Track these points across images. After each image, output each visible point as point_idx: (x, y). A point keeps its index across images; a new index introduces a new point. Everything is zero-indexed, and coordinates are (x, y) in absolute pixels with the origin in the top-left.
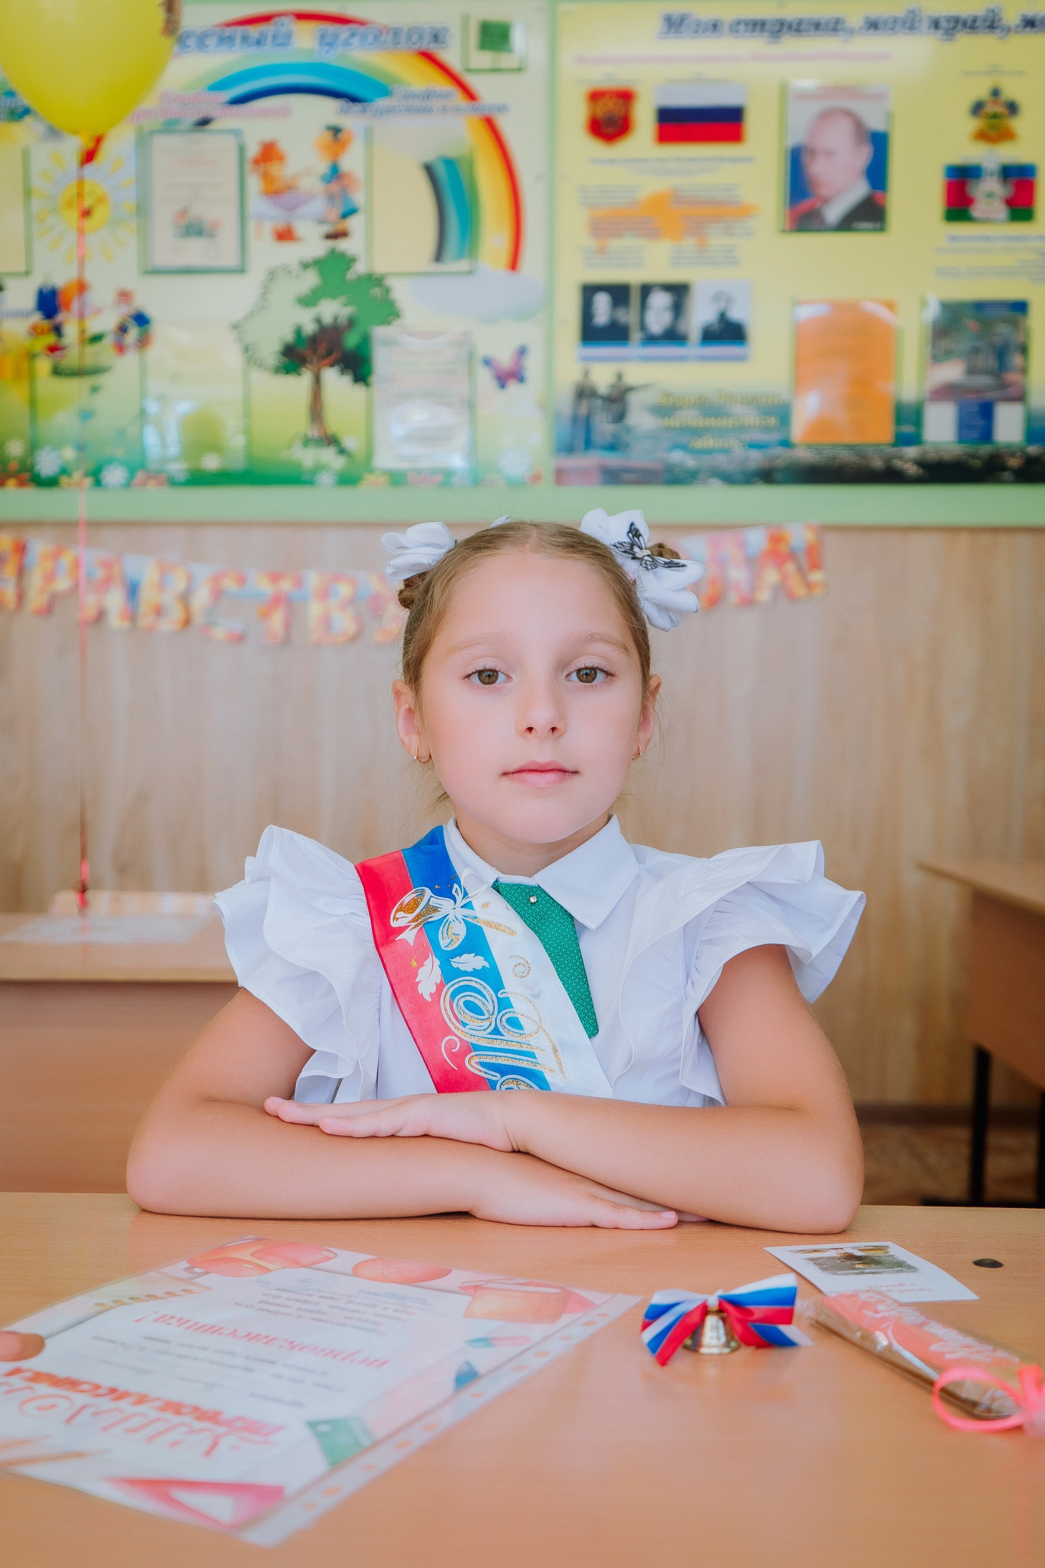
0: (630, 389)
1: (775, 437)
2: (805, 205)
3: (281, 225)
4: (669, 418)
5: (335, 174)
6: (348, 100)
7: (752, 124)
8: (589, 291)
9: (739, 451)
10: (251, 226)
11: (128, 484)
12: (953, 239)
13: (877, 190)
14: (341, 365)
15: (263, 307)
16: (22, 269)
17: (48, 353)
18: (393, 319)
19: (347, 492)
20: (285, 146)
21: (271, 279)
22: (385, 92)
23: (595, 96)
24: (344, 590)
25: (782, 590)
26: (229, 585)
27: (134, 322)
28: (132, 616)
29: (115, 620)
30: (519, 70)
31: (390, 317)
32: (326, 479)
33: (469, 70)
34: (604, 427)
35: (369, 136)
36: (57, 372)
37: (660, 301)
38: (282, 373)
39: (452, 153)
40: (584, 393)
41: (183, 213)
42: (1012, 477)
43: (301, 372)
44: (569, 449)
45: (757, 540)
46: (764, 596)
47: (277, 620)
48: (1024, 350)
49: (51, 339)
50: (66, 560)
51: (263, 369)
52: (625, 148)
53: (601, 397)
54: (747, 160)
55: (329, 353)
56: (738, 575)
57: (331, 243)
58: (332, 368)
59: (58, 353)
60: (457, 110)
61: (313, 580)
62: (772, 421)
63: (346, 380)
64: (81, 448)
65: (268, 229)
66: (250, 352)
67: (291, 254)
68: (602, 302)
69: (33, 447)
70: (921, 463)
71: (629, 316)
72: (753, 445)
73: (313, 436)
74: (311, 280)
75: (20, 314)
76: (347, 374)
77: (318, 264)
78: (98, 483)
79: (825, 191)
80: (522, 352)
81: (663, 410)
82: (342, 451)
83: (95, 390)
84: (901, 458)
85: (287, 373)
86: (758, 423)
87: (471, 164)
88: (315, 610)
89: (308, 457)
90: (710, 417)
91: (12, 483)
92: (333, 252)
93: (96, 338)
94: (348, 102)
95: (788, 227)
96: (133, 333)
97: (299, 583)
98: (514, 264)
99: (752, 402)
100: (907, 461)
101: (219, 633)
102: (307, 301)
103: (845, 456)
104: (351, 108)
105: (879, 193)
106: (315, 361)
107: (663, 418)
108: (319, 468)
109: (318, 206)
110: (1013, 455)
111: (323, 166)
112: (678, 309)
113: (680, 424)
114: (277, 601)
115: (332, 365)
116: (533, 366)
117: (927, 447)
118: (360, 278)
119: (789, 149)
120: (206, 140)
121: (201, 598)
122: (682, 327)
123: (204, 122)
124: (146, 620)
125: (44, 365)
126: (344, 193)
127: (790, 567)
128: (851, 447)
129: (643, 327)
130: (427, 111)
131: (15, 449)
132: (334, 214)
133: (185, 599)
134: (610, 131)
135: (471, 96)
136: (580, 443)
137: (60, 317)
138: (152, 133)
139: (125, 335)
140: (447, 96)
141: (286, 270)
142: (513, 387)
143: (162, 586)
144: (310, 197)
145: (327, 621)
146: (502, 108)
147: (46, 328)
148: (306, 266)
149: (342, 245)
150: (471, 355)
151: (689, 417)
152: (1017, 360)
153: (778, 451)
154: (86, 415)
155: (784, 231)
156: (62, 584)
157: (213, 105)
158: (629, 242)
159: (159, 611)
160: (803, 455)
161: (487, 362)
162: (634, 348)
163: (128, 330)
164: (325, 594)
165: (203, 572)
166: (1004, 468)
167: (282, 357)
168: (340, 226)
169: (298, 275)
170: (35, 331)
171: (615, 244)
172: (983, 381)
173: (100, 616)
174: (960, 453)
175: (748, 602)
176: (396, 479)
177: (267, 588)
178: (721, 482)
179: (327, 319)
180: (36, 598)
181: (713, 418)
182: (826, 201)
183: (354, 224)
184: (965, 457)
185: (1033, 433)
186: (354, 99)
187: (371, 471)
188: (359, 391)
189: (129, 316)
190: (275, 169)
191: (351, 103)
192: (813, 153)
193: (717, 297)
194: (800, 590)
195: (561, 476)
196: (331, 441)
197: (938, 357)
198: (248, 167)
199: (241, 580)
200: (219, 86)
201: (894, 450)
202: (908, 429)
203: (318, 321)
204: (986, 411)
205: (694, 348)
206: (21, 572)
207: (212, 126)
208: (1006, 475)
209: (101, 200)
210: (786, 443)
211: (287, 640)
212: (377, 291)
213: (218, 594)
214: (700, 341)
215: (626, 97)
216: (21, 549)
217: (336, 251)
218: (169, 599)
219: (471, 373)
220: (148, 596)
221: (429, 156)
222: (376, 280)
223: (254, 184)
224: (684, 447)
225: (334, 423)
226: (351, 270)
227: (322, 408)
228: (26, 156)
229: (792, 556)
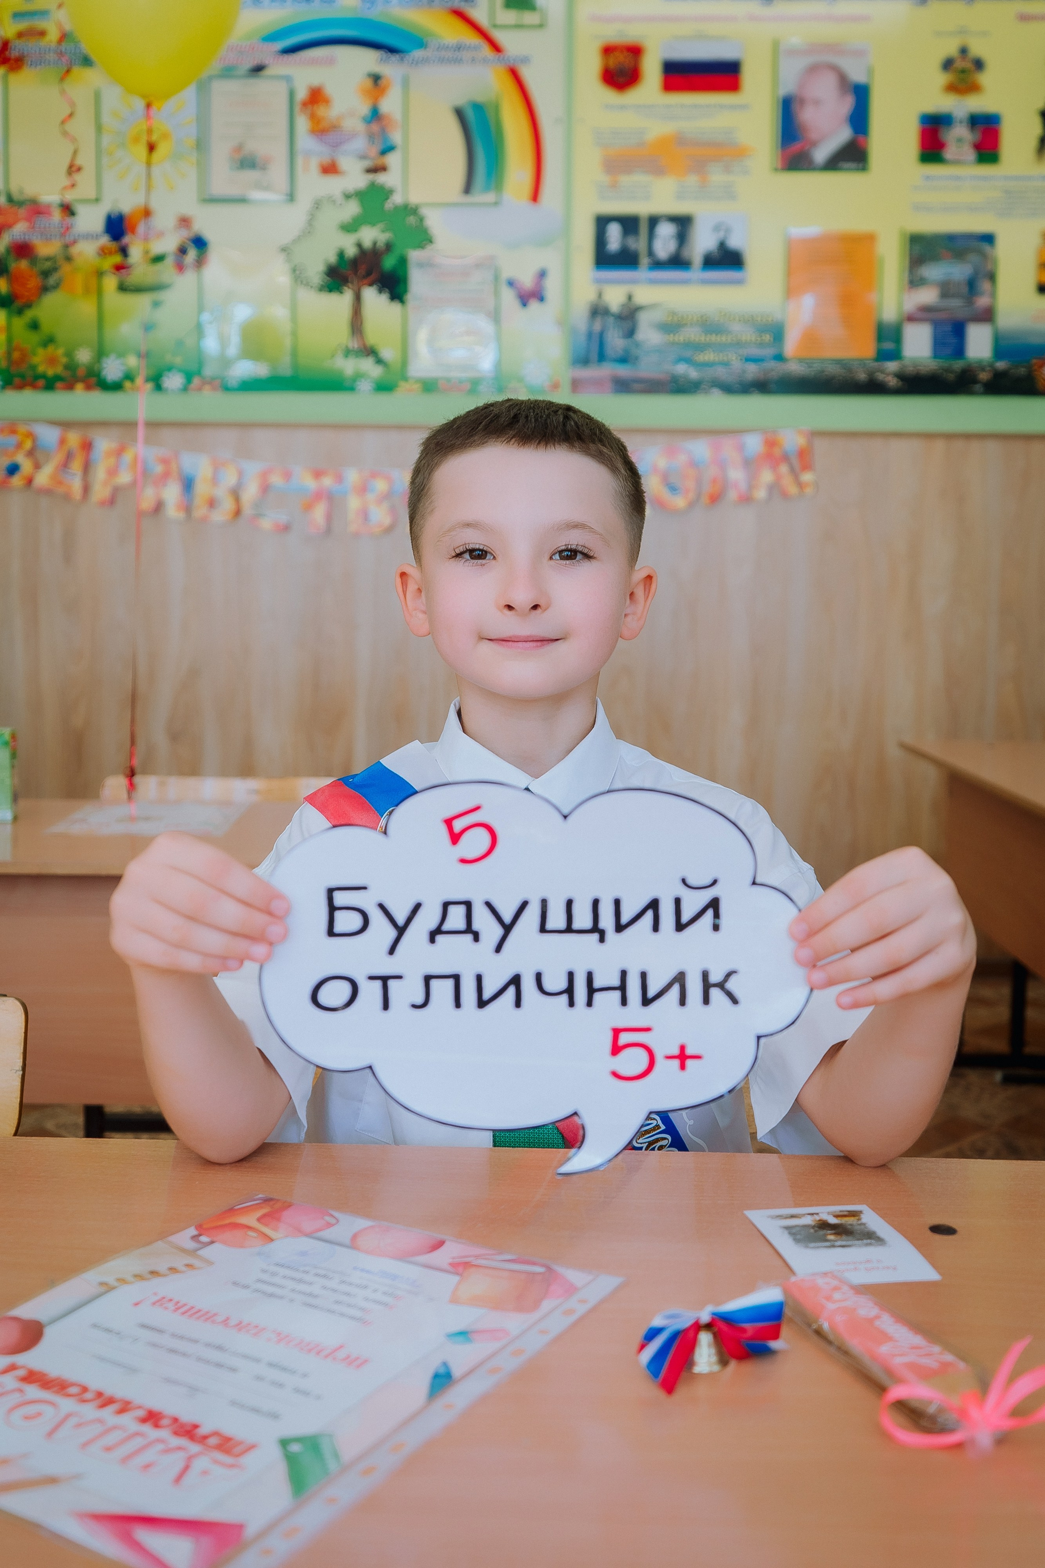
0: (639, 309)
1: (769, 352)
2: (796, 147)
3: (326, 160)
4: (674, 335)
5: (376, 116)
6: (386, 50)
7: (747, 76)
8: (602, 222)
9: (737, 364)
10: (300, 161)
11: (185, 389)
12: (928, 178)
13: (861, 135)
14: (379, 285)
15: (309, 232)
16: (92, 195)
17: (117, 272)
18: (426, 245)
19: (384, 399)
20: (330, 90)
21: (317, 208)
22: (421, 44)
23: (608, 50)
24: (380, 486)
25: (775, 488)
26: (276, 480)
27: (193, 245)
28: (188, 509)
29: (172, 511)
30: (541, 26)
31: (424, 242)
32: (365, 386)
33: (495, 26)
34: (616, 341)
35: (406, 83)
36: (123, 288)
37: (666, 232)
38: (325, 291)
39: (480, 98)
40: (598, 311)
41: (239, 148)
42: (982, 390)
43: (343, 291)
44: (582, 360)
45: (754, 444)
46: (761, 494)
47: (319, 513)
48: (992, 277)
49: (117, 259)
50: (128, 457)
51: (309, 287)
52: (634, 96)
53: (613, 315)
54: (743, 107)
55: (368, 274)
56: (737, 475)
57: (371, 177)
58: (370, 287)
59: (122, 271)
60: (485, 61)
61: (352, 476)
62: (767, 338)
63: (384, 298)
64: (143, 355)
65: (314, 165)
66: (298, 272)
67: (335, 186)
68: (614, 232)
69: (100, 353)
70: (901, 376)
71: (639, 244)
72: (748, 359)
73: (353, 347)
74: (353, 209)
75: (89, 237)
76: (385, 293)
77: (359, 195)
78: (158, 387)
79: (813, 135)
80: (542, 275)
81: (670, 327)
82: (379, 361)
83: (156, 304)
84: (882, 372)
85: (330, 291)
86: (753, 339)
87: (497, 108)
88: (354, 503)
89: (348, 366)
90: (711, 334)
91: (80, 386)
92: (373, 186)
93: (158, 259)
94: (387, 53)
95: (779, 166)
96: (192, 254)
97: (339, 479)
98: (535, 196)
99: (749, 320)
100: (888, 375)
101: (266, 524)
102: (349, 228)
103: (832, 370)
104: (390, 57)
105: (861, 137)
106: (355, 282)
107: (669, 334)
108: (358, 376)
109: (360, 144)
110: (983, 369)
111: (364, 109)
112: (682, 237)
113: (684, 340)
114: (318, 496)
115: (371, 285)
116: (552, 287)
117: (906, 362)
118: (396, 208)
119: (781, 100)
120: (261, 86)
121: (250, 493)
122: (685, 254)
123: (258, 69)
124: (200, 511)
125: (110, 283)
126: (383, 132)
127: (784, 469)
128: (838, 362)
129: (651, 253)
130: (458, 61)
131: (84, 356)
132: (374, 151)
133: (236, 494)
134: (621, 80)
135: (496, 48)
136: (594, 356)
137: (126, 239)
138: (211, 78)
139: (184, 256)
140: (476, 48)
141: (331, 200)
142: (534, 305)
143: (215, 481)
144: (353, 136)
145: (365, 514)
146: (526, 60)
147: (113, 250)
148: (348, 196)
149: (381, 178)
150: (496, 278)
151: (692, 334)
152: (986, 285)
153: (772, 364)
154: (148, 327)
155: (776, 170)
156: (124, 478)
157: (267, 53)
158: (639, 178)
159: (212, 503)
160: (795, 368)
161: (511, 283)
162: (643, 272)
163: (187, 251)
164: (363, 489)
165: (253, 469)
166: (974, 381)
167: (326, 276)
168: (379, 162)
169: (341, 204)
170: (103, 252)
171: (625, 180)
172: (955, 303)
173: (159, 507)
174: (935, 368)
175: (746, 499)
176: (429, 386)
177: (310, 484)
178: (721, 392)
179: (367, 244)
180: (100, 491)
181: (714, 335)
182: (814, 144)
183: (392, 160)
184: (941, 371)
185: (1000, 350)
186: (392, 50)
187: (405, 379)
188: (396, 307)
189: (188, 240)
190: (321, 111)
191: (389, 53)
192: (802, 101)
193: (717, 228)
194: (793, 490)
195: (576, 385)
196: (370, 352)
197: (915, 282)
198: (297, 108)
199: (288, 475)
200: (272, 37)
201: (876, 364)
202: (888, 346)
203: (359, 245)
204: (958, 330)
205: (696, 272)
206: (87, 467)
207: (266, 72)
208: (978, 387)
209: (165, 136)
210: (780, 358)
211: (329, 530)
212: (412, 220)
213: (265, 488)
214: (702, 266)
215: (635, 51)
216: (87, 446)
217: (376, 183)
218: (222, 493)
219: (497, 293)
220: (202, 489)
221: (460, 100)
222: (411, 210)
223: (302, 123)
224: (688, 361)
225: (373, 335)
226: (389, 201)
227: (362, 323)
228: (97, 97)
229: (785, 458)
